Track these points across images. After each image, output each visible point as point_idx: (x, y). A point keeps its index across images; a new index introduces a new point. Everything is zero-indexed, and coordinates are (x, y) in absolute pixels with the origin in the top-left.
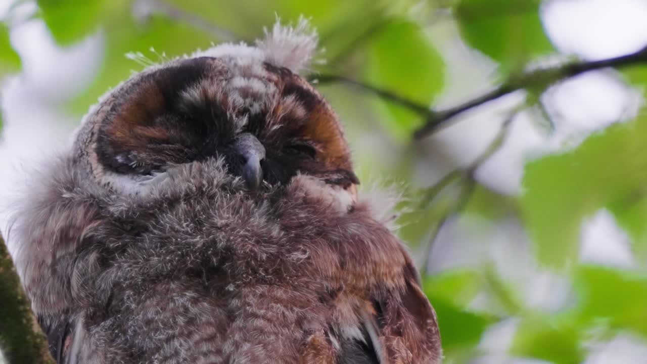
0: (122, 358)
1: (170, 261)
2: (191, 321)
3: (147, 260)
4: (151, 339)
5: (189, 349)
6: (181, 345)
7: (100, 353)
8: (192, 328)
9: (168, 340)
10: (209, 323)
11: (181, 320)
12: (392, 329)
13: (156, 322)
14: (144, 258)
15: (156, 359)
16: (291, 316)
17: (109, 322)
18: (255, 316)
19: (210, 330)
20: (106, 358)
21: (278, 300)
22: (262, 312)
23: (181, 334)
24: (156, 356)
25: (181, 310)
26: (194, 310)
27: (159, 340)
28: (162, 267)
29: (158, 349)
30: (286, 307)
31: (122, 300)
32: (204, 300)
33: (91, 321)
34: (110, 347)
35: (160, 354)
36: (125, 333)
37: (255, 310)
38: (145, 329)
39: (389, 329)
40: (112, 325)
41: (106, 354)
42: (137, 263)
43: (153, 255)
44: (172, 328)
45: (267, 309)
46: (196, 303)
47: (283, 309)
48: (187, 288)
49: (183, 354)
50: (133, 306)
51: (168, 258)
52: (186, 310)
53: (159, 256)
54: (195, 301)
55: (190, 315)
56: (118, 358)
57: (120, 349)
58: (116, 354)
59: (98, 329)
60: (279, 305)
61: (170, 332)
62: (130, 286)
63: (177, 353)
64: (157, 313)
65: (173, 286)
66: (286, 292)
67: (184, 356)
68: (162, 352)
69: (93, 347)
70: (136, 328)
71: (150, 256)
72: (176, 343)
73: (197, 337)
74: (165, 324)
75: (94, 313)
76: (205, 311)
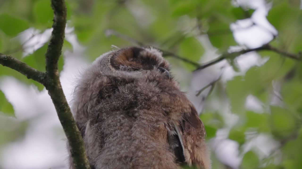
0: (99, 139)
1: (119, 103)
2: (121, 125)
3: (111, 103)
4: (109, 130)
5: (121, 134)
6: (118, 132)
7: (93, 136)
8: (122, 127)
9: (115, 131)
10: (127, 126)
11: (118, 124)
12: (187, 132)
13: (111, 125)
14: (110, 102)
15: (111, 137)
16: (154, 120)
17: (97, 124)
18: (143, 119)
19: (127, 128)
20: (94, 138)
21: (150, 114)
22: (146, 118)
23: (118, 129)
24: (111, 136)
25: (119, 121)
26: (123, 121)
27: (112, 130)
28: (116, 105)
29: (111, 134)
30: (153, 117)
31: (102, 116)
32: (126, 118)
33: (92, 123)
34: (96, 134)
35: (112, 136)
36: (101, 129)
37: (143, 117)
38: (107, 127)
39: (186, 133)
40: (98, 126)
41: (94, 136)
42: (108, 103)
43: (114, 101)
44: (116, 127)
45: (147, 117)
46: (123, 119)
47: (152, 117)
48: (122, 114)
49: (119, 135)
50: (105, 118)
51: (118, 102)
52: (120, 121)
53: (115, 101)
54: (123, 118)
55: (122, 123)
56: (98, 138)
57: (99, 135)
58: (97, 137)
59: (93, 127)
60: (150, 116)
61: (115, 128)
62: (105, 112)
63: (117, 135)
64: (112, 121)
65: (118, 113)
66: (153, 112)
67: (119, 136)
68: (113, 134)
69: (91, 133)
70: (105, 127)
71: (112, 101)
72: (117, 132)
73: (123, 130)
74: (113, 126)
75: (93, 120)
76: (126, 121)
